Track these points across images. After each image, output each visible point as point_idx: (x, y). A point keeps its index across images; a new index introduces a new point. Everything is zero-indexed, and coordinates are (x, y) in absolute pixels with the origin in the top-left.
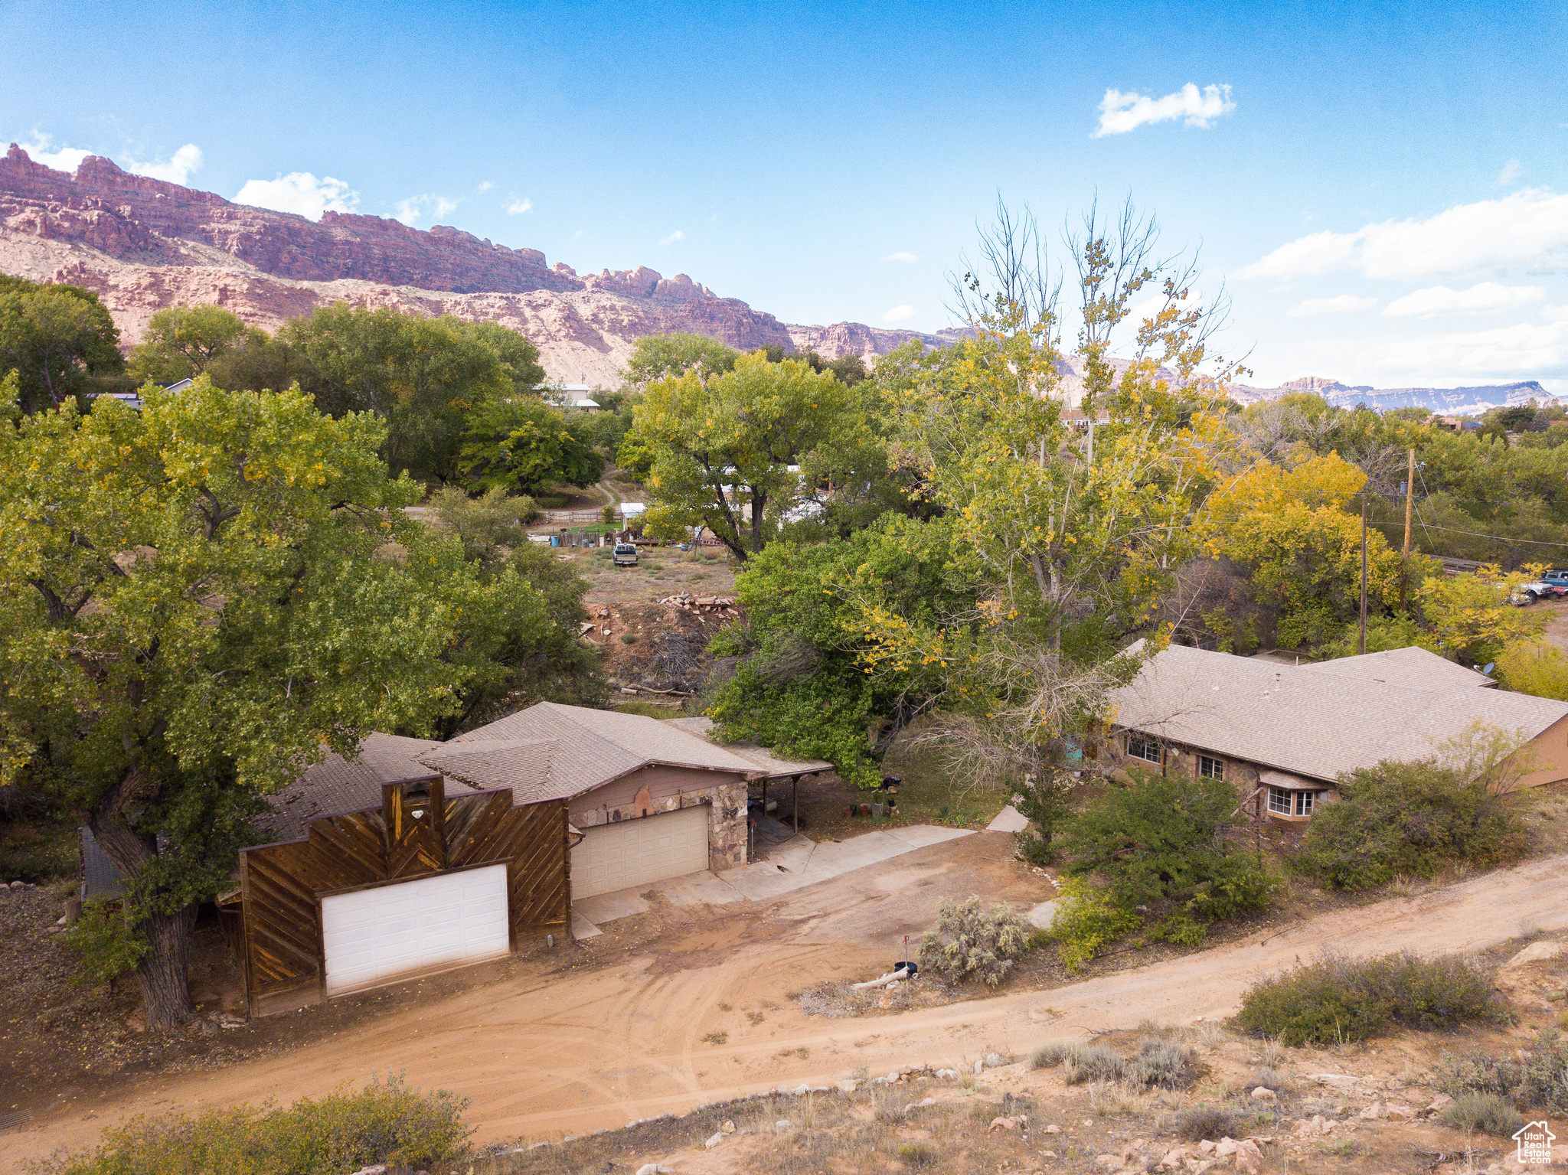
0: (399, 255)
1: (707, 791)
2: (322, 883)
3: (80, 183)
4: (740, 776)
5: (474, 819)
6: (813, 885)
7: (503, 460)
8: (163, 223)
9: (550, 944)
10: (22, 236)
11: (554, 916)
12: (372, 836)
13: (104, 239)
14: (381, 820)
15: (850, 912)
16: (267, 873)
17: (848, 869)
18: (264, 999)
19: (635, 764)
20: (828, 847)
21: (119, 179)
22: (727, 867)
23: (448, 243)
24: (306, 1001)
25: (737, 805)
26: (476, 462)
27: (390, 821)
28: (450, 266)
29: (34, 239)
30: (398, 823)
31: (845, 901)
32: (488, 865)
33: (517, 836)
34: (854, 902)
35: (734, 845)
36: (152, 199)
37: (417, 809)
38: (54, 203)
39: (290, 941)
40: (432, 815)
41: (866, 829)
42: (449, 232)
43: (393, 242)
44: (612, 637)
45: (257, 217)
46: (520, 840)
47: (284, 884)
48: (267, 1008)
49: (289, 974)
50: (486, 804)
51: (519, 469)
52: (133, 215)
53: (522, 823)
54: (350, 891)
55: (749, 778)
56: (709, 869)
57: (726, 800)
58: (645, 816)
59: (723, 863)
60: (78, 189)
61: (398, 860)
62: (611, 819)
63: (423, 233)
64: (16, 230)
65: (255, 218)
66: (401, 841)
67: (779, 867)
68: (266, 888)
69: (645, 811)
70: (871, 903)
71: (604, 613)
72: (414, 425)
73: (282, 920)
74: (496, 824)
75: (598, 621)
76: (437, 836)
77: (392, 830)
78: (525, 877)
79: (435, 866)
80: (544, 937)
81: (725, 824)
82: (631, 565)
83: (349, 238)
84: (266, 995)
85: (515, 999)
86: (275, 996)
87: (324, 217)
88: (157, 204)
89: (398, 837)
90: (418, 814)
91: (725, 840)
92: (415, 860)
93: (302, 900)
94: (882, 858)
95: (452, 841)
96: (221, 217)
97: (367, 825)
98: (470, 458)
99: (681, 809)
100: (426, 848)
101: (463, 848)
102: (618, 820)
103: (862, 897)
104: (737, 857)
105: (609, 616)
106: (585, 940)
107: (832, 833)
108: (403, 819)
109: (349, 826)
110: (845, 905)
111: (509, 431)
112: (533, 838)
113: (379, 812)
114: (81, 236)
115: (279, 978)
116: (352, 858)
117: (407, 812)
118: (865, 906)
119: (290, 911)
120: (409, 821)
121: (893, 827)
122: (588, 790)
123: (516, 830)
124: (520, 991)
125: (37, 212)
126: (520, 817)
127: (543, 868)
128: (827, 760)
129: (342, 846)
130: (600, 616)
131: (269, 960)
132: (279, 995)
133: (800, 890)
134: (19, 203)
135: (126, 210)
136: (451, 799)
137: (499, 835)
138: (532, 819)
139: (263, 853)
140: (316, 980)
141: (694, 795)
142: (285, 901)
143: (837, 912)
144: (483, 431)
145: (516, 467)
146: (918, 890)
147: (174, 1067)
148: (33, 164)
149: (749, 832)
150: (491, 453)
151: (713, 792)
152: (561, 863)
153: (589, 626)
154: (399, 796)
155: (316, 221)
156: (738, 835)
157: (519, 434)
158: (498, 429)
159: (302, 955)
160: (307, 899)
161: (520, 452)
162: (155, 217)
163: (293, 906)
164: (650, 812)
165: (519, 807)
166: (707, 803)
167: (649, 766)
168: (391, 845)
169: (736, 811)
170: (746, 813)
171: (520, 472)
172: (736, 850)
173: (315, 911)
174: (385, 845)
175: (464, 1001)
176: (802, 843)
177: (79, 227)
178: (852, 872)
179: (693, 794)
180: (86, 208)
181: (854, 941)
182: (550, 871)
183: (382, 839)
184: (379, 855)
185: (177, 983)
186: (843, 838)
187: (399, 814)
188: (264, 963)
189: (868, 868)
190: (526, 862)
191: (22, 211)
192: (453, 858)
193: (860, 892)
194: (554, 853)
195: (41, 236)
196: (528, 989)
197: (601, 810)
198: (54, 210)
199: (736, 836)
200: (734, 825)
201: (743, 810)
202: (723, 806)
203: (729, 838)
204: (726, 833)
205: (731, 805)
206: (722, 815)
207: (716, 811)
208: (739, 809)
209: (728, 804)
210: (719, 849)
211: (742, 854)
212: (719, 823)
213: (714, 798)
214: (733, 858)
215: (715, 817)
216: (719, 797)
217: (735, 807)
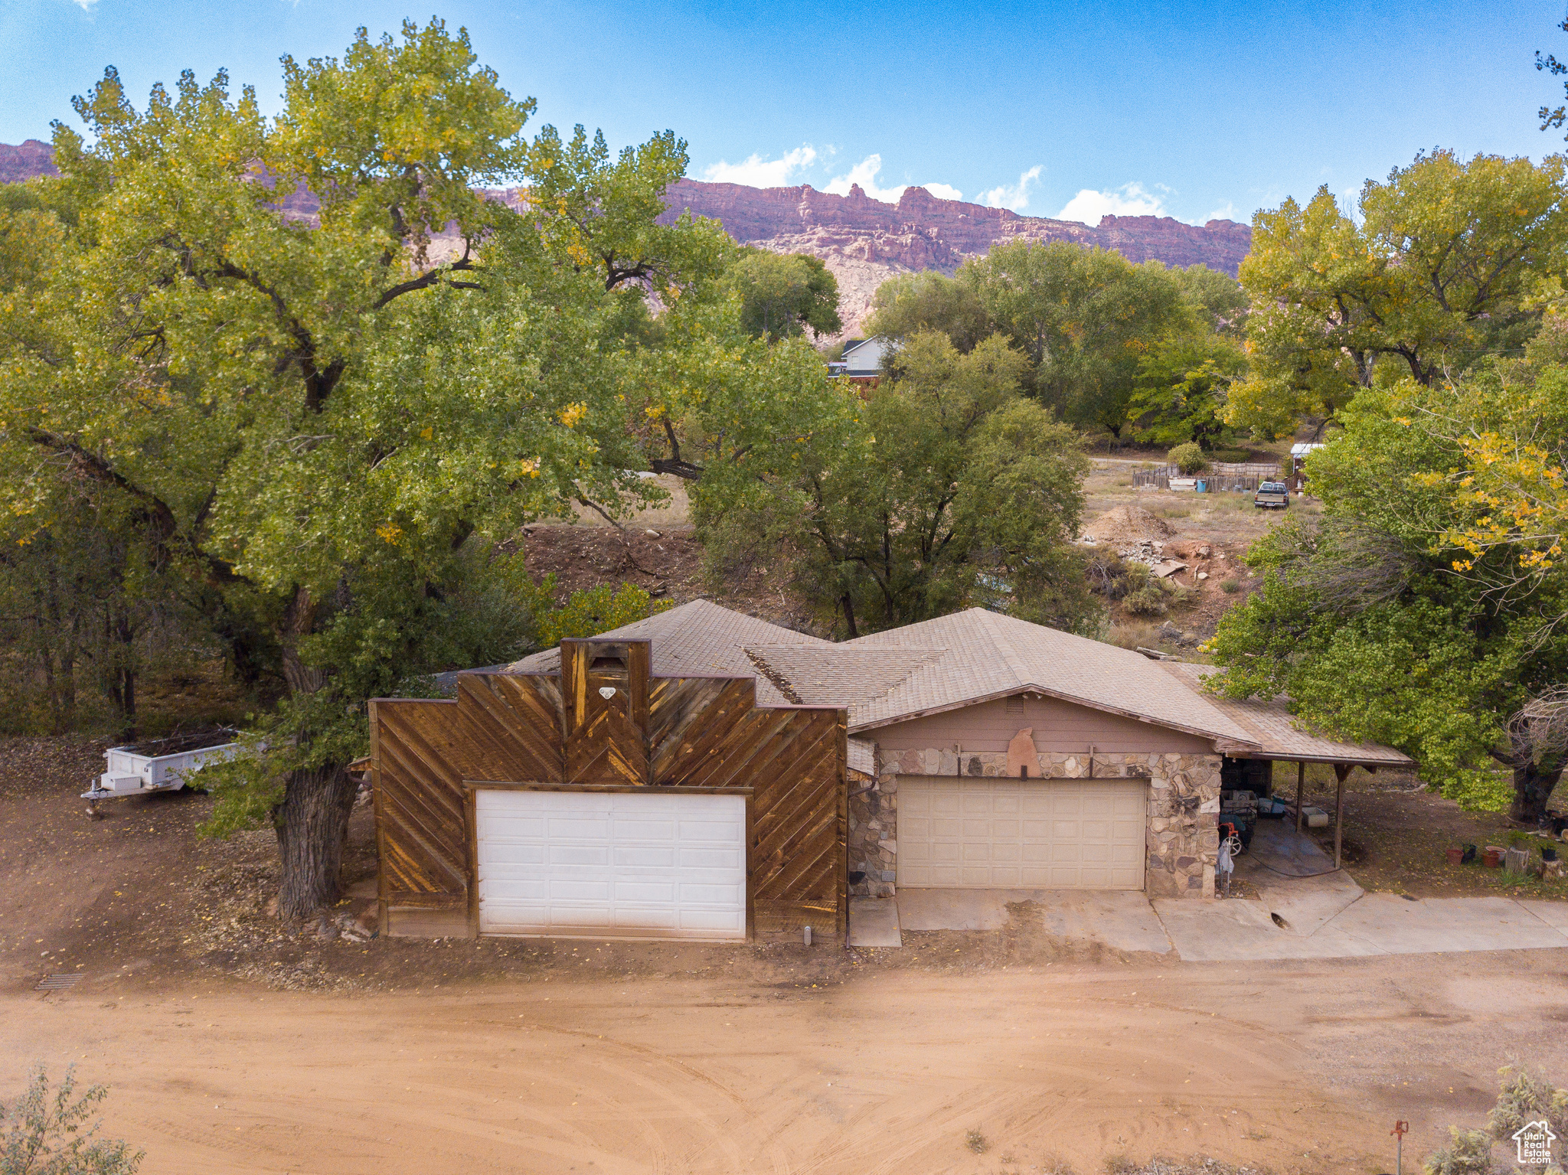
0: (1171, 253)
1: (1142, 758)
2: (473, 768)
3: (901, 211)
4: (1203, 742)
5: (694, 715)
6: (1313, 961)
7: (1175, 406)
8: (963, 240)
9: (808, 941)
10: (854, 262)
11: (818, 898)
12: (543, 714)
13: (914, 259)
14: (556, 693)
15: (1361, 1030)
16: (403, 738)
17: (1403, 949)
18: (395, 912)
19: (1006, 685)
20: (1387, 903)
21: (931, 206)
22: (1174, 894)
23: (1222, 237)
24: (447, 929)
25: (1198, 792)
26: (1147, 409)
27: (569, 696)
28: (1222, 260)
29: (862, 263)
30: (581, 701)
31: (1362, 1004)
32: (712, 792)
33: (763, 752)
34: (1381, 1012)
35: (1191, 861)
36: (956, 219)
37: (608, 684)
38: (880, 231)
39: (430, 840)
40: (629, 696)
41: (1479, 889)
42: (1225, 225)
43: (1167, 240)
44: (1209, 582)
45: (1042, 228)
46: (766, 762)
47: (424, 758)
48: (399, 926)
49: (427, 885)
50: (713, 696)
51: (1194, 416)
52: (939, 236)
53: (769, 737)
54: (509, 788)
55: (1219, 748)
56: (1144, 891)
57: (1178, 779)
58: (1024, 777)
59: (1168, 885)
60: (899, 217)
61: (579, 757)
62: (965, 771)
63: (1197, 228)
64: (850, 257)
65: (1040, 228)
66: (584, 729)
67: (1275, 917)
68: (402, 760)
69: (1024, 769)
70: (1419, 1023)
71: (1203, 551)
72: (1079, 366)
73: (422, 810)
74: (728, 731)
75: (1194, 561)
76: (636, 731)
77: (571, 709)
78: (772, 823)
79: (632, 777)
80: (800, 928)
81: (1174, 820)
82: (1276, 508)
83: (1125, 241)
84: (398, 908)
85: (688, 1010)
86: (409, 912)
87: (1102, 221)
88: (959, 224)
89: (579, 721)
90: (607, 692)
91: (1172, 846)
92: (604, 759)
93: (446, 786)
94: (1485, 943)
95: (658, 743)
96: (1011, 231)
97: (537, 696)
98: (1141, 404)
99: (1090, 779)
100: (621, 748)
101: (676, 757)
102: (975, 775)
103: (1403, 1007)
104: (1195, 882)
105: (1209, 556)
106: (867, 950)
107: (1406, 882)
108: (587, 697)
109: (513, 693)
110: (1360, 1014)
111: (1186, 372)
112: (787, 764)
113: (554, 680)
114: (897, 258)
115: (415, 889)
116: (513, 738)
117: (593, 687)
118: (1401, 1026)
119: (434, 801)
120: (595, 703)
121: (1540, 896)
122: (918, 714)
123: (760, 745)
124: (708, 1000)
125: (866, 240)
126: (766, 726)
127: (800, 817)
128: (1402, 749)
129: (500, 720)
130: (1198, 555)
131: (406, 862)
132: (415, 912)
133: (1284, 963)
134: (854, 234)
135: (933, 231)
136: (659, 680)
137: (732, 748)
138: (785, 733)
139: (396, 708)
140: (463, 904)
141: (1118, 758)
142: (425, 782)
143: (1333, 1021)
144: (1157, 374)
145: (1191, 414)
146: (1540, 1027)
147: (249, 971)
148: (868, 199)
150: (1163, 399)
151: (1153, 761)
152: (832, 814)
153: (1180, 565)
154: (582, 660)
155: (1095, 226)
156: (1199, 845)
157: (1195, 375)
158: (1173, 370)
159: (446, 864)
160: (453, 786)
161: (1196, 397)
162: (957, 235)
163: (435, 792)
164: (1033, 772)
165: (766, 711)
166: (1142, 779)
167: (1032, 695)
168: (570, 733)
169: (1196, 803)
170: (1217, 810)
171: (1196, 420)
172: (1194, 868)
173: (465, 805)
174: (561, 732)
175: (624, 991)
176: (1341, 886)
177: (896, 250)
178: (1407, 957)
179: (1114, 759)
180: (903, 233)
181: (1335, 1091)
182: (813, 823)
183: (557, 721)
184: (554, 745)
185: (312, 864)
186: (1422, 895)
187: (582, 687)
188: (397, 863)
189: (1448, 957)
190: (775, 800)
191: (856, 240)
192: (660, 770)
193: (1404, 997)
194: (822, 795)
195: (867, 260)
196: (720, 1001)
197: (948, 752)
198: (879, 237)
199: (1194, 845)
200: (1192, 826)
201: (1210, 803)
202: (1171, 788)
203: (1182, 846)
204: (1174, 835)
205: (1188, 790)
206: (1170, 804)
207: (1158, 795)
208: (1203, 800)
209: (1182, 787)
210: (1163, 860)
211: (1205, 877)
212: (1161, 816)
213: (1155, 771)
214: (1186, 880)
215: (1154, 804)
216: (1164, 771)
217: (1195, 794)
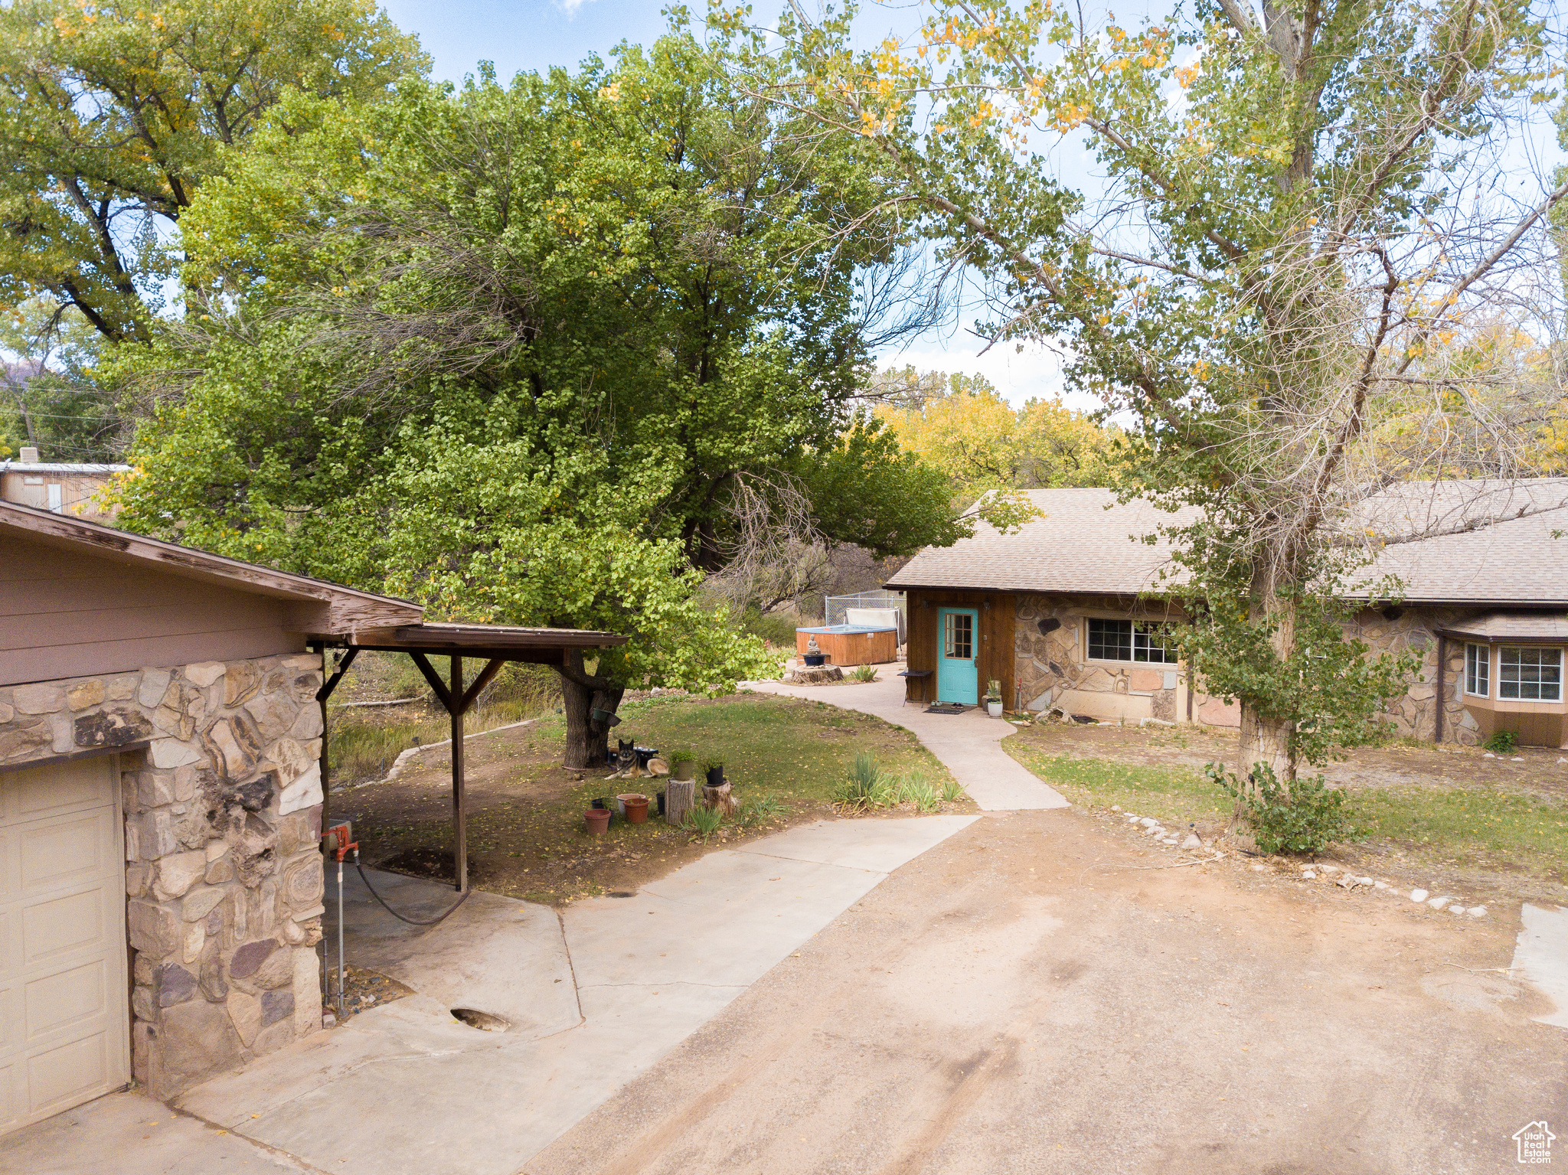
1: (119, 687)
25: (273, 759)
35: (263, 950)
56: (136, 1083)
57: (222, 733)
59: (211, 1039)
67: (458, 1014)
81: (217, 851)
91: (217, 926)
104: (274, 1002)
141: (45, 695)
149: (330, 883)
151: (150, 691)
156: (279, 900)
166: (121, 750)
169: (267, 788)
170: (317, 798)
172: (272, 968)
179: (32, 700)
186: (629, 883)
199: (268, 905)
200: (266, 854)
201: (301, 784)
202: (206, 762)
203: (240, 919)
204: (220, 892)
205: (248, 759)
206: (204, 808)
207: (173, 789)
208: (284, 779)
209: (233, 753)
210: (194, 972)
211: (298, 982)
212: (185, 847)
213: (161, 720)
214: (255, 1008)
215: (162, 816)
216: (184, 715)
217: (266, 766)
